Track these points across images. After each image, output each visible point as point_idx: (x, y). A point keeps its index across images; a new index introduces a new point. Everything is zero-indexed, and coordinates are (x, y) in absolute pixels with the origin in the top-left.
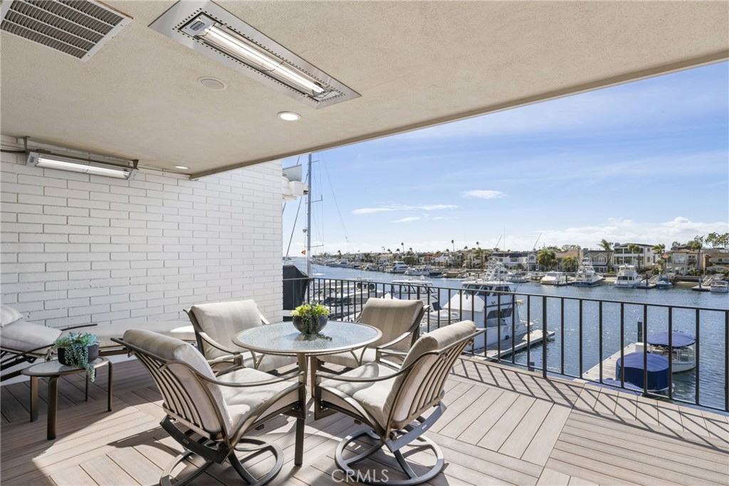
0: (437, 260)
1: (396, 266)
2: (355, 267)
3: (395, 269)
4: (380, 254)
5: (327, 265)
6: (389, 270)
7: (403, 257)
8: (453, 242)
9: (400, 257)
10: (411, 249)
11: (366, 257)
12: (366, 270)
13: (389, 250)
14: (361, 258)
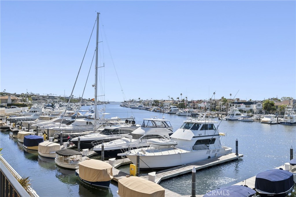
0: (200, 105)
1: (171, 109)
2: (147, 109)
3: (171, 111)
4: (164, 101)
5: (130, 108)
6: (167, 112)
7: (179, 103)
8: (214, 93)
9: (177, 103)
10: (187, 98)
11: (156, 102)
12: (153, 111)
13: (172, 98)
14: (153, 103)
